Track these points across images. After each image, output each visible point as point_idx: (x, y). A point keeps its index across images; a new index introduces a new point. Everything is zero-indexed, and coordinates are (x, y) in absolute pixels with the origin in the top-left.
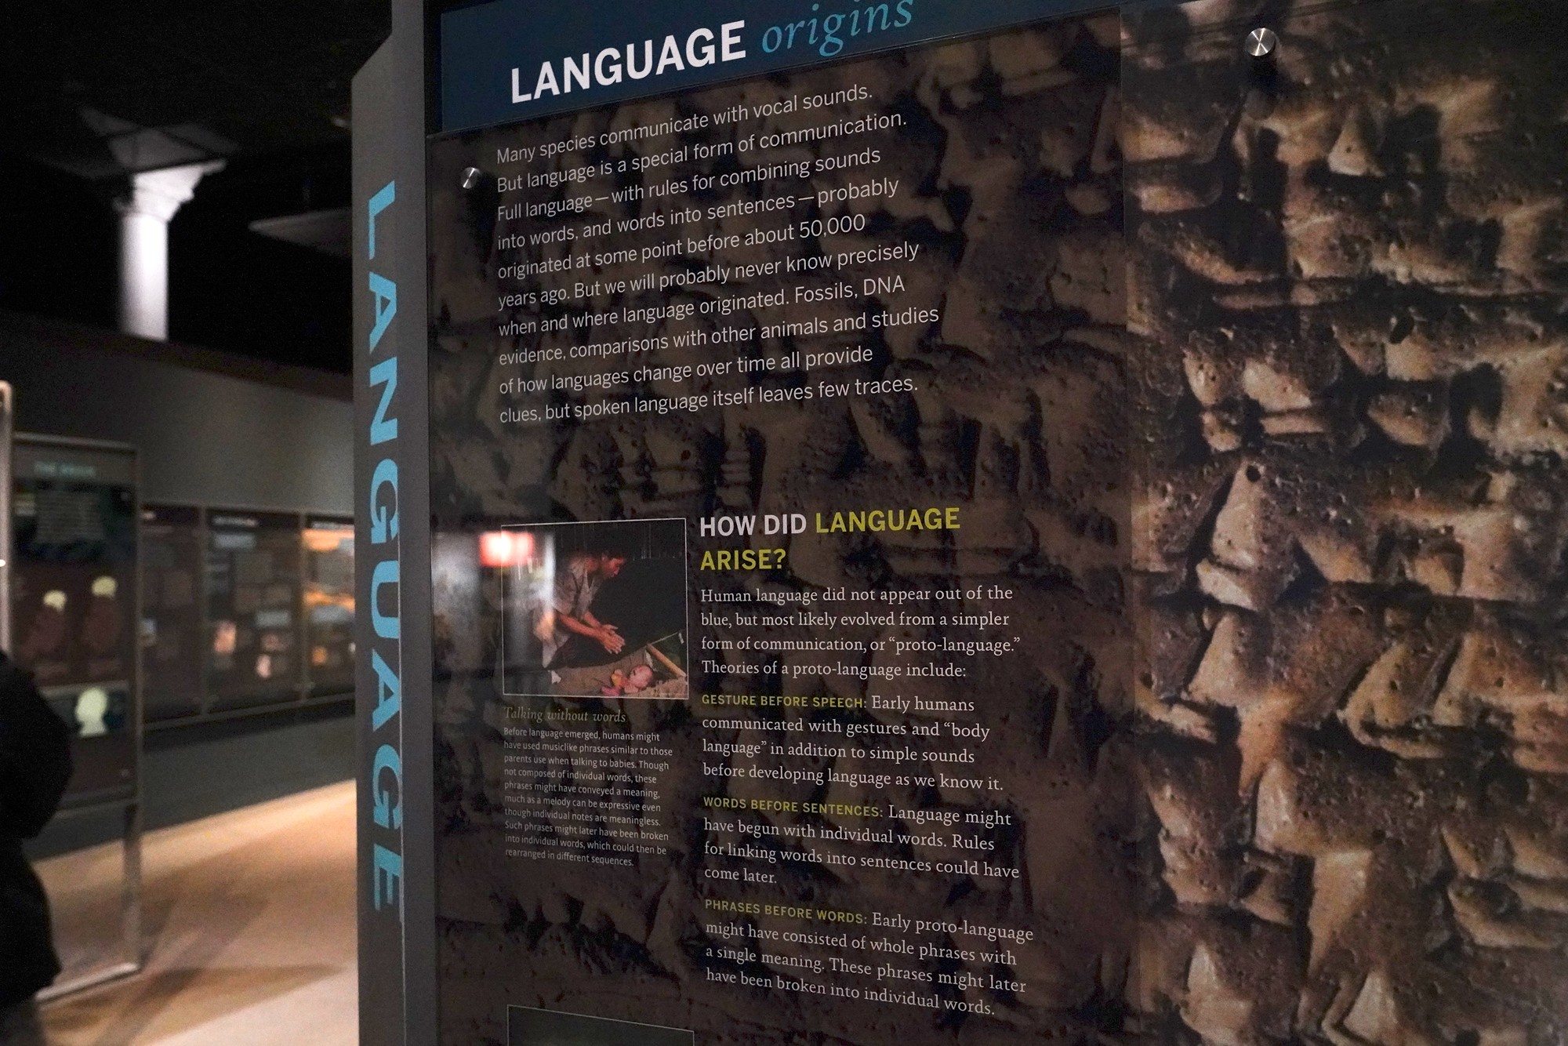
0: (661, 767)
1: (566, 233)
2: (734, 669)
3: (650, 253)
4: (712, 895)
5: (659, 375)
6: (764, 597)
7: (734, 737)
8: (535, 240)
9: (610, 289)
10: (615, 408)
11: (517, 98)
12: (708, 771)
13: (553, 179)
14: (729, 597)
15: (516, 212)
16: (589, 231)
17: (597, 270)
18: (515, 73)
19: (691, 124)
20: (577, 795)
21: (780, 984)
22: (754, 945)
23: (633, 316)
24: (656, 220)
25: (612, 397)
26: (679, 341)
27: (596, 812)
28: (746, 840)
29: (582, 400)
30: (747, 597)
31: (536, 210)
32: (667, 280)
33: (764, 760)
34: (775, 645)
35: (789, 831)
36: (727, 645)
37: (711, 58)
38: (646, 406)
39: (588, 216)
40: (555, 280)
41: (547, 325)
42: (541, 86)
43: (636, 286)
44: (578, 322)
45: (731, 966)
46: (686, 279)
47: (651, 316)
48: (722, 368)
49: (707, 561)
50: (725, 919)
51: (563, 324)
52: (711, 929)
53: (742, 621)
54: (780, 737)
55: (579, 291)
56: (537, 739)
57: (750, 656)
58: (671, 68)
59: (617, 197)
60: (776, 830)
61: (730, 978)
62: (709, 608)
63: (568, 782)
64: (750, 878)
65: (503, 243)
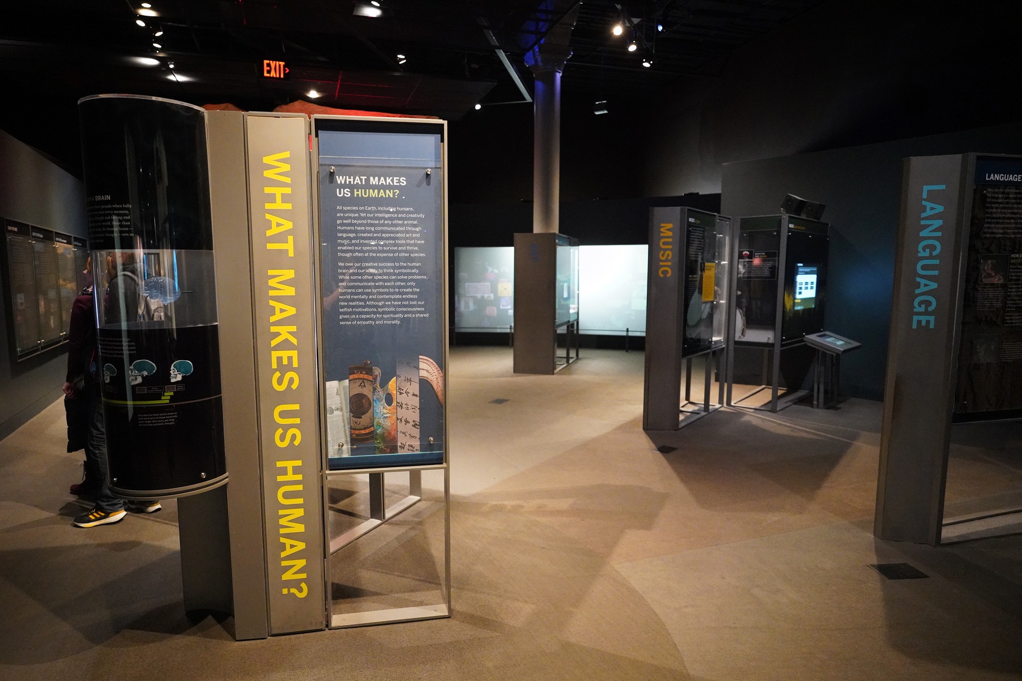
0: (1002, 294)
1: (997, 205)
2: (1014, 278)
3: (1009, 211)
4: (1007, 313)
5: (1009, 231)
6: (1018, 267)
7: (1012, 288)
8: (992, 205)
9: (1003, 216)
10: (1002, 236)
11: (987, 179)
12: (1008, 294)
13: (996, 196)
14: (1013, 267)
15: (990, 200)
16: (1001, 206)
17: (1001, 212)
18: (987, 174)
19: (1018, 191)
20: (989, 299)
21: (1014, 325)
22: (1011, 319)
23: (1006, 221)
24: (1011, 206)
25: (1001, 234)
26: (1012, 226)
27: (991, 301)
28: (1012, 304)
29: (997, 234)
30: (1016, 267)
31: (993, 200)
32: (1011, 216)
33: (1016, 291)
34: (1018, 274)
35: (1018, 302)
36: (1013, 274)
37: (1016, 180)
38: (1006, 236)
39: (1001, 203)
40: (995, 213)
41: (993, 220)
42: (991, 178)
43: (1007, 216)
44: (998, 221)
45: (1008, 323)
46: (1014, 216)
47: (1008, 221)
48: (1017, 231)
49: (1012, 261)
50: (1008, 316)
51: (995, 220)
52: (1006, 318)
53: (1015, 270)
54: (1018, 288)
55: (998, 216)
56: (984, 290)
57: (1016, 276)
58: (1011, 180)
59: (1006, 201)
60: (1016, 302)
61: (1007, 325)
62: (1011, 268)
63: (988, 297)
64: (1012, 309)
65: (987, 205)
